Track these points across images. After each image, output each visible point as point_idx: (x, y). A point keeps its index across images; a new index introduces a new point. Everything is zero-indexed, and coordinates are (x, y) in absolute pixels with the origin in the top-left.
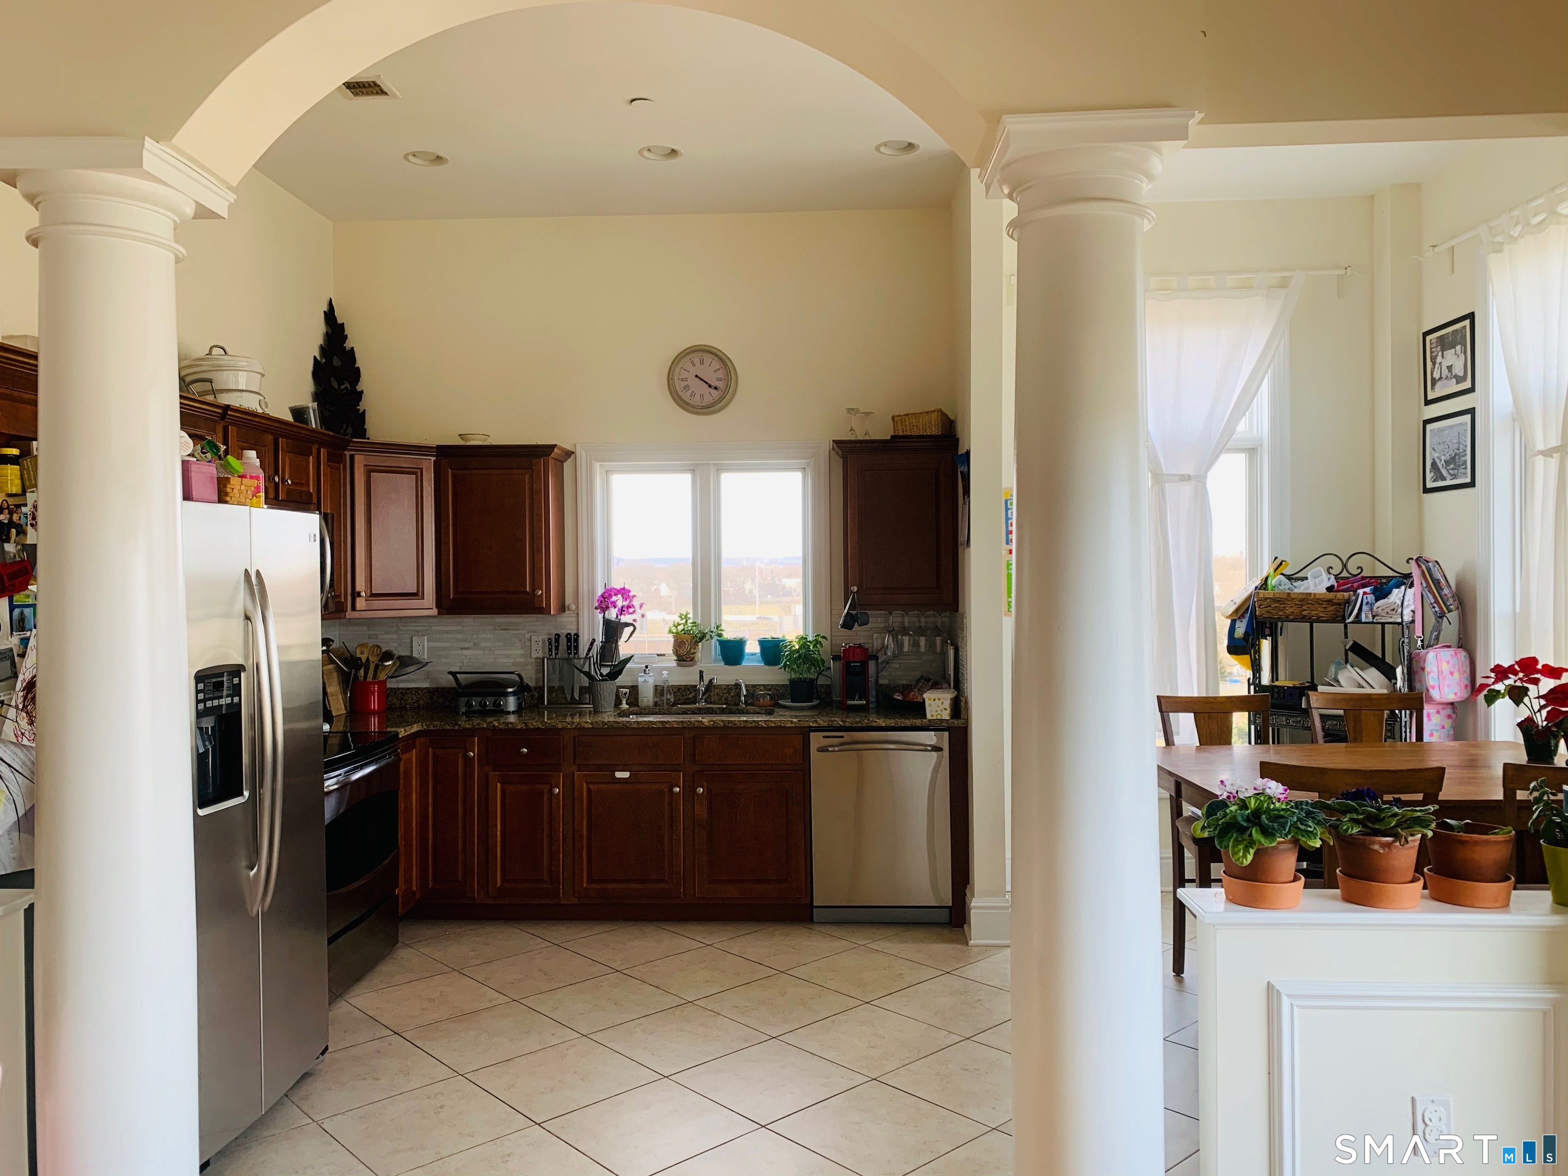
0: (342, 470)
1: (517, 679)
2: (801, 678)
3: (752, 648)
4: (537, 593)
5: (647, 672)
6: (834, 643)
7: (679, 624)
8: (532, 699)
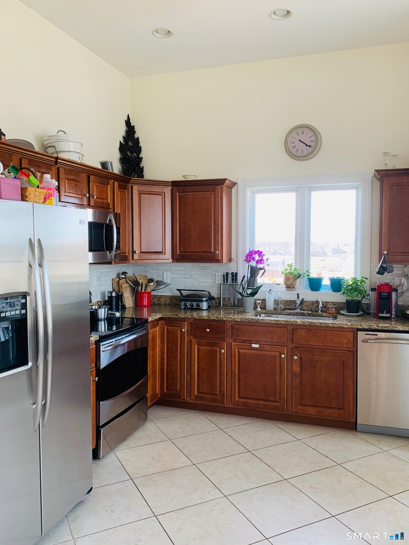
0: (126, 192)
1: (208, 293)
2: (352, 300)
3: (326, 282)
4: (217, 253)
5: (270, 293)
6: (372, 281)
7: (287, 269)
8: (216, 303)
